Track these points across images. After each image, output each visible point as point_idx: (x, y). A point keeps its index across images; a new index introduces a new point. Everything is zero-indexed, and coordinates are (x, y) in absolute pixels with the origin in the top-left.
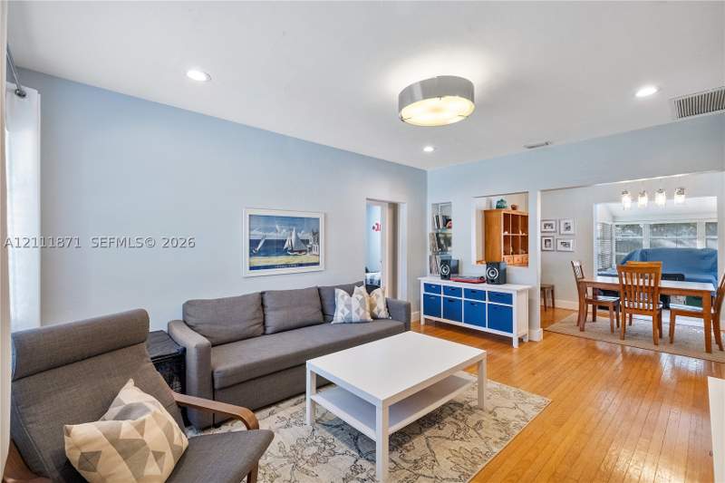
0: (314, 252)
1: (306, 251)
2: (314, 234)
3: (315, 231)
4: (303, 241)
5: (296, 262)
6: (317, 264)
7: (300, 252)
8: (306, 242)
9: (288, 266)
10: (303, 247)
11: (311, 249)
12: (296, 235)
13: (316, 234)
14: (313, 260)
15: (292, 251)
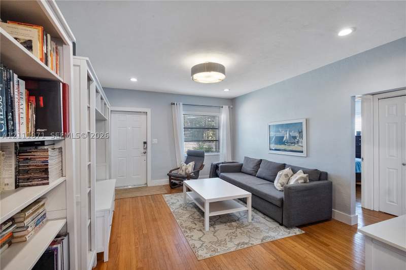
0: (300, 144)
1: (295, 143)
2: (299, 133)
3: (300, 131)
4: (293, 137)
5: (290, 149)
6: (302, 152)
7: (292, 143)
8: (295, 138)
9: (285, 150)
10: (293, 141)
11: (298, 142)
12: (289, 134)
13: (301, 132)
14: (299, 149)
15: (287, 143)
